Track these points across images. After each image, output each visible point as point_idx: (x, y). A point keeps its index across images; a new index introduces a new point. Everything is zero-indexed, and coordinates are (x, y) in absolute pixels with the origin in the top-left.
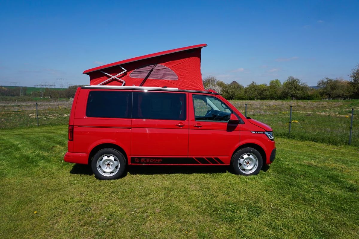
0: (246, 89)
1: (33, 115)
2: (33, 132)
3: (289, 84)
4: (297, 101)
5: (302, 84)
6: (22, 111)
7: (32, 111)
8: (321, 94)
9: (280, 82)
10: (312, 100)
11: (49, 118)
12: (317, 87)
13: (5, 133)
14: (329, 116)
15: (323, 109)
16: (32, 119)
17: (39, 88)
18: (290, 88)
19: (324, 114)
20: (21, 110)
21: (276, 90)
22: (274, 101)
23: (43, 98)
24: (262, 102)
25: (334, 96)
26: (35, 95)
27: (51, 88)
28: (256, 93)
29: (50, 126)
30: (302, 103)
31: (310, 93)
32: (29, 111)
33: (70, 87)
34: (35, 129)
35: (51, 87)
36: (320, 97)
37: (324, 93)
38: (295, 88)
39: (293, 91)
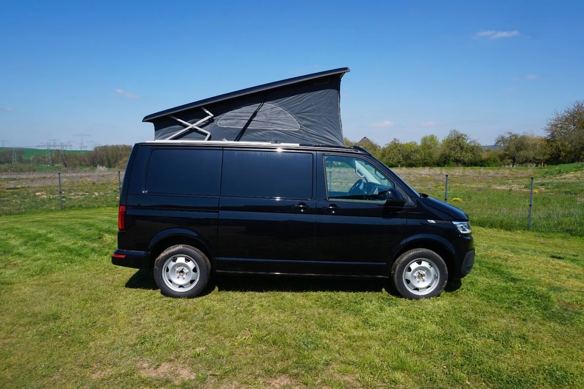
0: (384, 150)
1: (42, 194)
2: (59, 218)
3: (451, 142)
4: (464, 169)
5: (471, 142)
6: (22, 188)
7: (40, 187)
8: (502, 158)
9: (437, 139)
10: (488, 168)
11: (70, 199)
12: (495, 146)
13: (13, 220)
14: (510, 190)
15: (504, 180)
16: (43, 200)
17: (45, 150)
18: (454, 149)
19: (504, 187)
20: (21, 186)
21: (431, 151)
22: (427, 169)
23: (51, 166)
24: (408, 171)
25: (521, 161)
26: (38, 162)
27: (64, 151)
28: (400, 156)
29: (80, 209)
30: (471, 171)
31: (484, 156)
32: (34, 188)
33: (96, 149)
34: (57, 213)
35: (65, 149)
36: (499, 162)
37: (506, 156)
38: (461, 149)
39: (457, 154)
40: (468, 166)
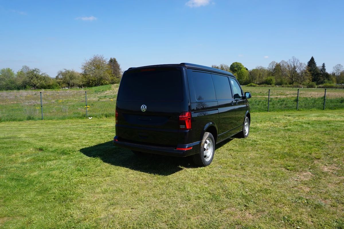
5: (42, 74)
8: (59, 84)
18: (32, 78)
37: (64, 82)
38: (36, 78)
39: (35, 81)
40: (40, 89)
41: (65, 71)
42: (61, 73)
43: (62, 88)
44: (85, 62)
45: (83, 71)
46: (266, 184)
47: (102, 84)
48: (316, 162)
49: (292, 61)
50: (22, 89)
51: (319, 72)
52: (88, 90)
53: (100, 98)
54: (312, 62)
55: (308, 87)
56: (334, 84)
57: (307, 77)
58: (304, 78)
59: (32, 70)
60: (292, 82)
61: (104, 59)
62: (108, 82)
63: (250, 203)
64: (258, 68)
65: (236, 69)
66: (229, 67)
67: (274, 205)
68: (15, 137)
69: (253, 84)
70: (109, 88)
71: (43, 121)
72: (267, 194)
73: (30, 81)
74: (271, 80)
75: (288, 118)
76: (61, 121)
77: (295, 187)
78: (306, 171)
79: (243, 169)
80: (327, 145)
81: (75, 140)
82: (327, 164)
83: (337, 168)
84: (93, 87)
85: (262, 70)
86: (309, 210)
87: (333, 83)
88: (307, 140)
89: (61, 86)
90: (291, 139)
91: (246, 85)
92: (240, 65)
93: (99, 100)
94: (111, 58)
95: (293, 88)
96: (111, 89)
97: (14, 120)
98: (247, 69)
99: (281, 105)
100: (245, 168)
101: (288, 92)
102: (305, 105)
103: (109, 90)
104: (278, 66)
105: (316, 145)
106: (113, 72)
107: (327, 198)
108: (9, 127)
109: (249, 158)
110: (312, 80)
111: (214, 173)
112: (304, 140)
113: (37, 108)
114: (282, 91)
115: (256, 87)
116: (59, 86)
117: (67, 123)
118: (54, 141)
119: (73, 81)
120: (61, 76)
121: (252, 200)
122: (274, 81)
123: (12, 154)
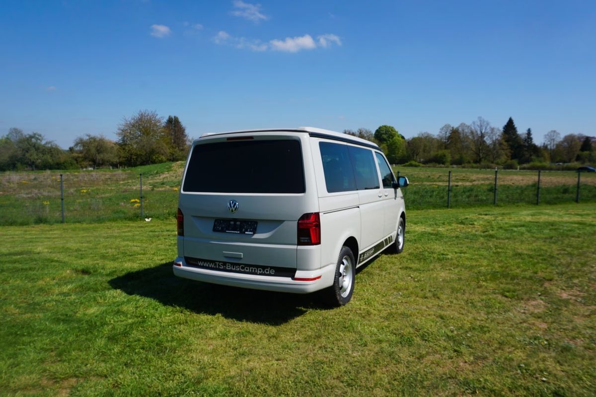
5: (46, 143)
8: (77, 160)
25: (98, 164)
37: (85, 158)
38: (36, 150)
39: (34, 156)
40: (42, 169)
41: (88, 138)
42: (81, 142)
43: (82, 168)
44: (123, 123)
45: (120, 138)
46: (479, 318)
47: (154, 162)
48: (547, 284)
49: (479, 123)
50: (10, 170)
51: (522, 143)
52: (129, 171)
53: (154, 186)
54: (510, 127)
55: (504, 168)
56: (547, 164)
57: (502, 151)
58: (497, 152)
59: (27, 136)
60: (478, 160)
61: (158, 117)
62: (164, 158)
63: (461, 347)
64: (422, 135)
65: (385, 136)
66: (374, 132)
67: (499, 348)
68: (29, 252)
69: (413, 163)
70: (167, 168)
71: (65, 226)
72: (485, 333)
73: (24, 155)
74: (445, 156)
75: (486, 217)
76: (97, 225)
77: (524, 322)
78: (534, 299)
79: (436, 296)
80: (558, 259)
81: (139, 256)
82: (564, 288)
83: (582, 294)
84: (138, 167)
85: (428, 139)
86: (553, 354)
87: (545, 161)
88: (525, 252)
89: (81, 165)
90: (499, 250)
91: (402, 165)
92: (392, 130)
93: (153, 190)
94: (170, 116)
95: (480, 169)
96: (172, 170)
97: (12, 223)
98: (403, 137)
99: (469, 197)
100: (439, 296)
101: (474, 177)
102: (507, 197)
103: (168, 171)
104: (455, 133)
105: (542, 260)
106: (173, 141)
107: (577, 337)
108: (5, 235)
109: (441, 280)
110: (511, 156)
111: (392, 304)
112: (520, 251)
113: (45, 203)
114: (464, 175)
115: (419, 168)
116: (76, 165)
117: (109, 228)
118: (103, 257)
119: (102, 156)
120: (80, 146)
121: (464, 343)
122: (449, 158)
123: (38, 279)
